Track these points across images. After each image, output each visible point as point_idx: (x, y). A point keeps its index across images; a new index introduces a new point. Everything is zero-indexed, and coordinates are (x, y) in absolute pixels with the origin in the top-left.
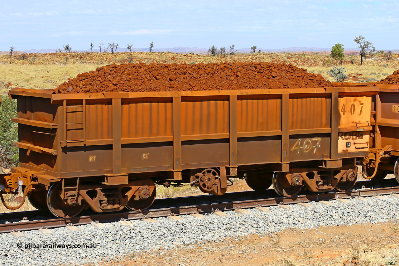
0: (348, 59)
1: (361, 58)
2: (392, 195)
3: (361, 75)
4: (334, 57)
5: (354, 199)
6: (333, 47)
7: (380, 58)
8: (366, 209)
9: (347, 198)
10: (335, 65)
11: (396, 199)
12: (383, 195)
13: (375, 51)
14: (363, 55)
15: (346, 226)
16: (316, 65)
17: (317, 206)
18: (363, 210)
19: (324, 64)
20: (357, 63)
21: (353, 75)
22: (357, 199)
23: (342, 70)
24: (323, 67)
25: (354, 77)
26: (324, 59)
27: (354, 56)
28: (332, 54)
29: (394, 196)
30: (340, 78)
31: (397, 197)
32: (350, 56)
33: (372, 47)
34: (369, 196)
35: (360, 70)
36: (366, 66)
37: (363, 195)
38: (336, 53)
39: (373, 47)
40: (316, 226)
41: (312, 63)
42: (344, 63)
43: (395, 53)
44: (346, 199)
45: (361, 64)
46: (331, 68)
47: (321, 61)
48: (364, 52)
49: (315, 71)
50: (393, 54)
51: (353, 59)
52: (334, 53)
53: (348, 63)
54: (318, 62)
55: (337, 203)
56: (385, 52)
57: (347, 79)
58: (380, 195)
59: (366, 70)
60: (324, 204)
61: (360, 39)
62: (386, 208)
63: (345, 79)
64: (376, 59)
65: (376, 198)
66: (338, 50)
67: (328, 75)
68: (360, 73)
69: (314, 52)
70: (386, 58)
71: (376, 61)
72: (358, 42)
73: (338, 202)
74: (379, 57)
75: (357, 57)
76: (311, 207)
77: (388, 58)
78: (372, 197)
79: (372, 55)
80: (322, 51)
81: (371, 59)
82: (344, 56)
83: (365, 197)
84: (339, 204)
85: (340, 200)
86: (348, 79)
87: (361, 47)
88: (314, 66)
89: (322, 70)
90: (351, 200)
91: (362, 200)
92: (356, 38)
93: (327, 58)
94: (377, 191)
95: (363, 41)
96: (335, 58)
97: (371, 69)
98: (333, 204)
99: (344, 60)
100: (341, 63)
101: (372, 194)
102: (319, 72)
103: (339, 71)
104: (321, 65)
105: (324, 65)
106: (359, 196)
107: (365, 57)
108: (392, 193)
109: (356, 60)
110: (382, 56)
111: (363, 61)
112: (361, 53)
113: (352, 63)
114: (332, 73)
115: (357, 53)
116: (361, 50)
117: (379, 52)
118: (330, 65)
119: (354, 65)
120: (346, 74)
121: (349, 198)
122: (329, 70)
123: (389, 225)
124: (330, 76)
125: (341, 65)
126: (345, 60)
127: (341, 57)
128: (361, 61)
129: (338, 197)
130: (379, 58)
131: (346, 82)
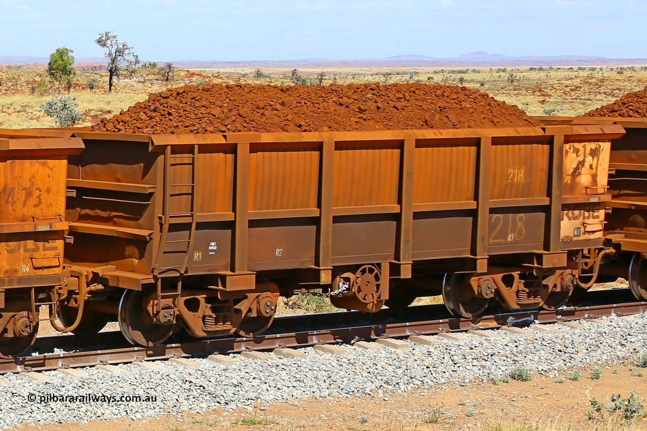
0: (83, 81)
1: (111, 79)
2: (172, 361)
3: (109, 112)
4: (53, 75)
5: (93, 368)
6: (52, 56)
7: (150, 77)
8: (119, 389)
9: (80, 367)
10: (55, 91)
11: (181, 368)
12: (153, 361)
13: (138, 63)
14: (113, 72)
15: (77, 425)
16: (16, 92)
17: (18, 382)
18: (113, 391)
19: (33, 89)
20: (102, 87)
21: (92, 113)
22: (100, 368)
23: (69, 103)
24: (32, 96)
25: (96, 116)
26: (32, 80)
27: (95, 74)
28: (50, 70)
29: (177, 362)
30: (66, 119)
31: (182, 364)
32: (87, 74)
33: (133, 55)
34: (125, 363)
35: (109, 103)
36: (120, 95)
37: (114, 359)
38: (58, 68)
39: (135, 54)
40: (16, 424)
41: (9, 88)
42: (74, 88)
43: (180, 67)
44: (77, 367)
45: (110, 89)
46: (48, 99)
47: (28, 84)
48: (116, 66)
49: (14, 104)
50: (176, 70)
51: (94, 81)
52: (54, 67)
53: (83, 88)
54: (21, 86)
55: (59, 376)
56: (159, 66)
57: (80, 122)
58: (149, 361)
59: (121, 102)
60: (32, 378)
61: (109, 39)
62: (160, 388)
63: (76, 122)
64: (141, 80)
65: (140, 366)
66: (62, 60)
67: (42, 114)
68: (108, 108)
69: (12, 65)
70: (162, 78)
71: (141, 84)
72: (104, 45)
73: (61, 375)
74: (147, 75)
75: (102, 76)
76: (5, 385)
77: (166, 79)
78: (132, 365)
79: (133, 72)
80: (28, 63)
81: (131, 79)
82: (74, 74)
83: (117, 364)
84: (62, 379)
85: (64, 370)
86: (83, 121)
87: (110, 55)
88: (13, 94)
89: (30, 103)
90: (87, 370)
91: (111, 372)
92: (100, 36)
93: (40, 77)
94: (141, 352)
95: (114, 42)
96: (56, 78)
97: (129, 100)
98: (51, 378)
99: (74, 81)
100: (69, 88)
101: (131, 359)
102: (22, 107)
103: (65, 105)
104: (27, 91)
105: (32, 93)
106: (104, 363)
107: (118, 75)
108: (173, 357)
109: (100, 81)
110: (154, 74)
111: (114, 84)
112: (109, 68)
113: (92, 88)
114: (50, 108)
115: (101, 67)
116: (110, 61)
117: (147, 65)
118: (45, 91)
119: (95, 92)
120: (79, 110)
121: (83, 367)
122: (43, 101)
123: (167, 423)
124: (46, 115)
125: (69, 91)
126: (77, 82)
127: (69, 75)
128: (111, 85)
129: (61, 365)
130: (146, 78)
131: (79, 126)
